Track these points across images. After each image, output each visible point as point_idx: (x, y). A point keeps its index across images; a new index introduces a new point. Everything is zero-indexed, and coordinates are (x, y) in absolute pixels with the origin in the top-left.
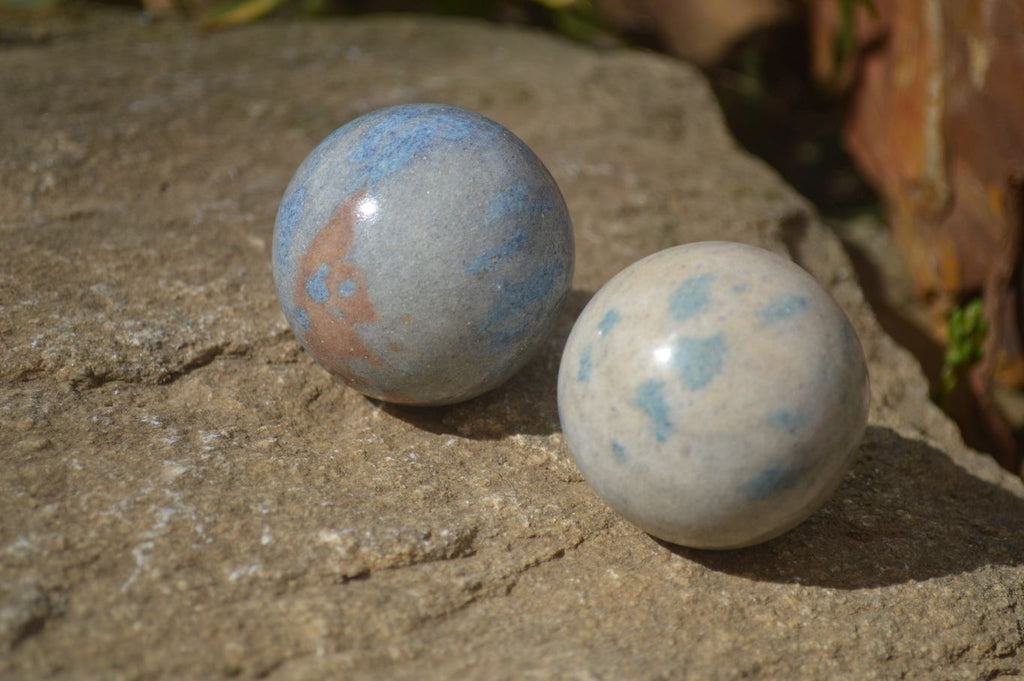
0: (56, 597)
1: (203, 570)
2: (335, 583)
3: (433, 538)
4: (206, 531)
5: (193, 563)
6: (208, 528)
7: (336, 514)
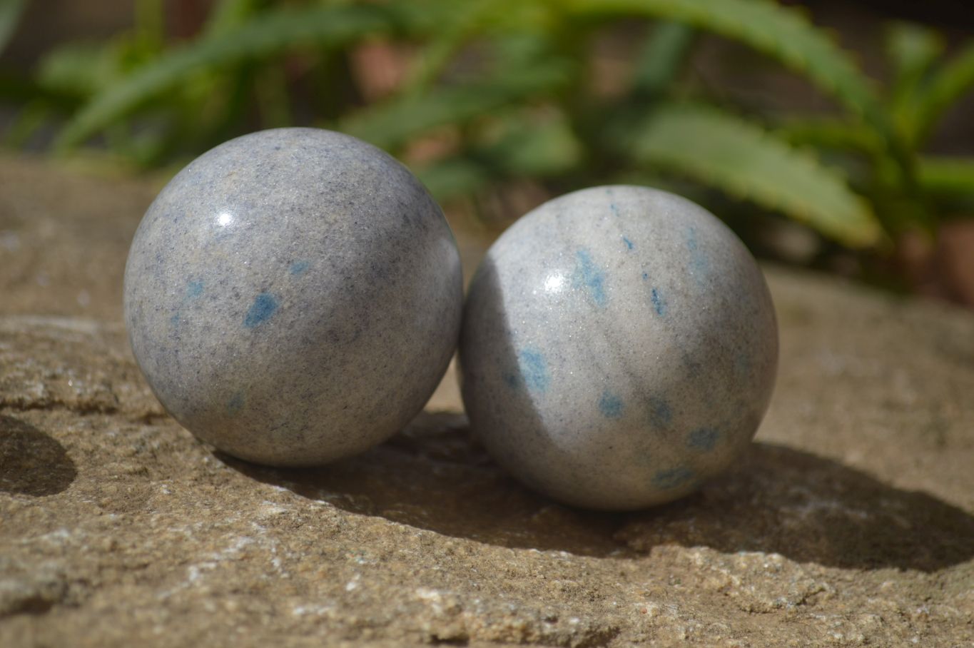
0: (76, 589)
1: (266, 600)
2: (421, 641)
3: (559, 624)
4: (283, 565)
5: (256, 591)
6: (286, 563)
7: (447, 580)
